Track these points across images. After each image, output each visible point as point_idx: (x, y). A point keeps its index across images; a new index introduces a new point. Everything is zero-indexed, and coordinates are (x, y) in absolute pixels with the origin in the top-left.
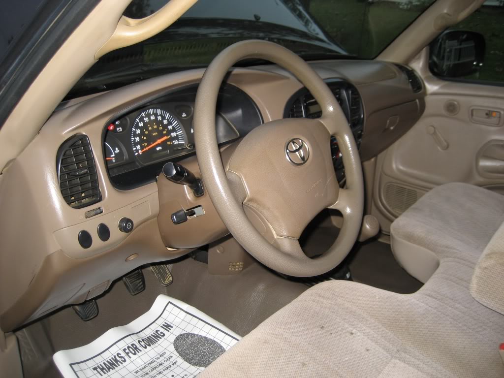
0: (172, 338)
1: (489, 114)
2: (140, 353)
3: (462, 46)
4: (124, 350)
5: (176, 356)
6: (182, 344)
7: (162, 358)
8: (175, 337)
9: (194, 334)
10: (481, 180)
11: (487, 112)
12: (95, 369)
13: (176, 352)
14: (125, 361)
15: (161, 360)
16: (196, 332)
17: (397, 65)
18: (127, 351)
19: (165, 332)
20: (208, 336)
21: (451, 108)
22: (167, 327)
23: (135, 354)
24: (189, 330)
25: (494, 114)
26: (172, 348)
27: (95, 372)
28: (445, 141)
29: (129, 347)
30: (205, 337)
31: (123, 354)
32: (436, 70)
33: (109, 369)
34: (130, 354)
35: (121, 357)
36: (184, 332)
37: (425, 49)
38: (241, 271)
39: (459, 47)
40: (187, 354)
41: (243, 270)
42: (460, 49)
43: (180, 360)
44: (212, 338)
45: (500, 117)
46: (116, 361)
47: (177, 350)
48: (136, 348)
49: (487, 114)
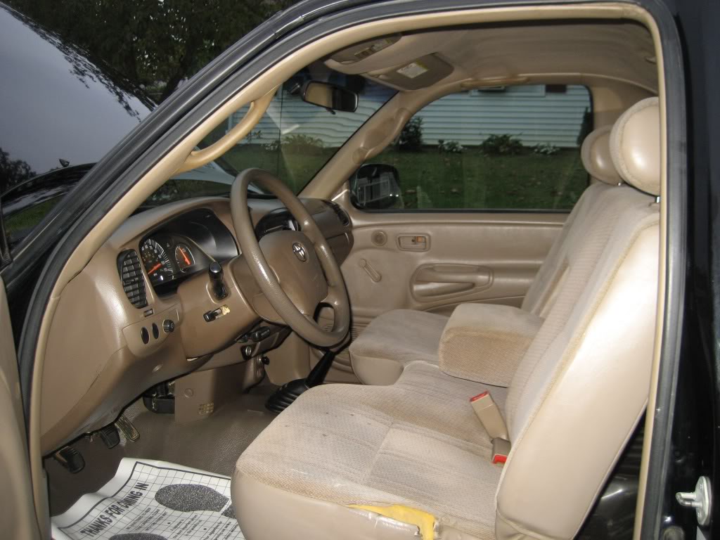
0: (153, 495)
1: (415, 240)
2: (124, 513)
3: (373, 184)
4: (107, 512)
5: (162, 509)
6: (166, 497)
7: (148, 513)
8: (155, 494)
9: (176, 485)
10: (419, 305)
11: (412, 238)
12: (83, 532)
13: (161, 506)
14: (111, 521)
15: (148, 514)
16: (178, 482)
17: (323, 201)
18: (110, 512)
19: (141, 491)
20: (192, 483)
21: (379, 239)
22: (142, 486)
23: (119, 513)
24: (168, 482)
25: (420, 239)
26: (156, 503)
27: (84, 534)
28: (378, 272)
29: (110, 509)
30: (189, 485)
31: (107, 516)
32: (358, 204)
33: (98, 530)
34: (114, 515)
35: (106, 518)
36: (163, 487)
37: (345, 184)
38: (212, 413)
39: (369, 185)
40: (174, 504)
41: (214, 411)
42: (371, 187)
43: (169, 511)
44: (197, 484)
45: (425, 242)
46: (102, 523)
47: (161, 503)
48: (118, 508)
49: (413, 241)
